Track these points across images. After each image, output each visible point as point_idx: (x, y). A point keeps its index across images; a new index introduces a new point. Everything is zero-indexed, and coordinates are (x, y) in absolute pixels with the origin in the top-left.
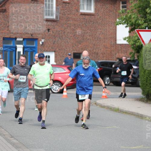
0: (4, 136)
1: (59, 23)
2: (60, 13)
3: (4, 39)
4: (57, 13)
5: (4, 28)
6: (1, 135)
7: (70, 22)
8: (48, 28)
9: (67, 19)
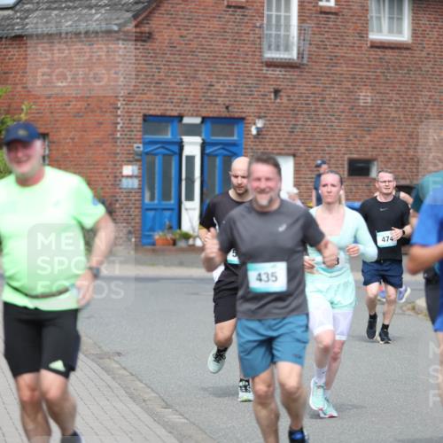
0: (144, 404)
1: (307, 72)
2: (310, 44)
3: (146, 118)
4: (302, 42)
5: (146, 89)
6: (134, 401)
7: (338, 68)
8: (276, 87)
9: (331, 59)
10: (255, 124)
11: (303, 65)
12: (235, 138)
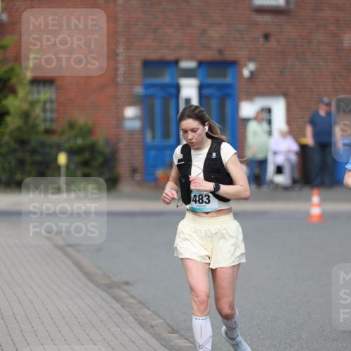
0: (151, 330)
5: (144, 36)
6: (143, 327)
8: (266, 31)
10: (247, 67)
12: (229, 80)
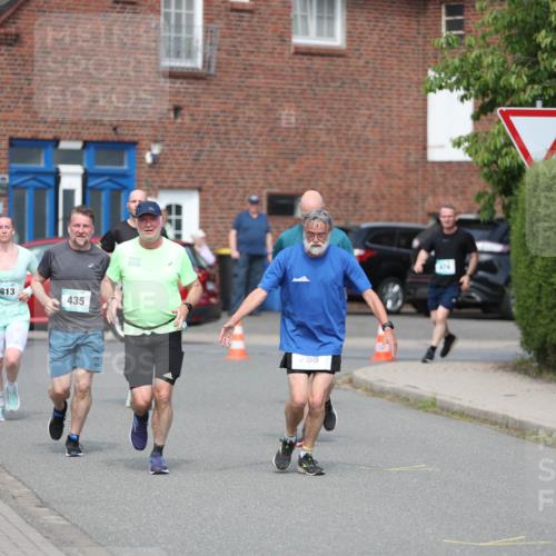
0: (13, 501)
1: (216, 85)
2: (219, 50)
3: (13, 142)
4: (208, 47)
5: (13, 105)
7: (254, 80)
8: (176, 103)
9: (245, 69)
10: (150, 150)
11: (210, 75)
12: (125, 167)
